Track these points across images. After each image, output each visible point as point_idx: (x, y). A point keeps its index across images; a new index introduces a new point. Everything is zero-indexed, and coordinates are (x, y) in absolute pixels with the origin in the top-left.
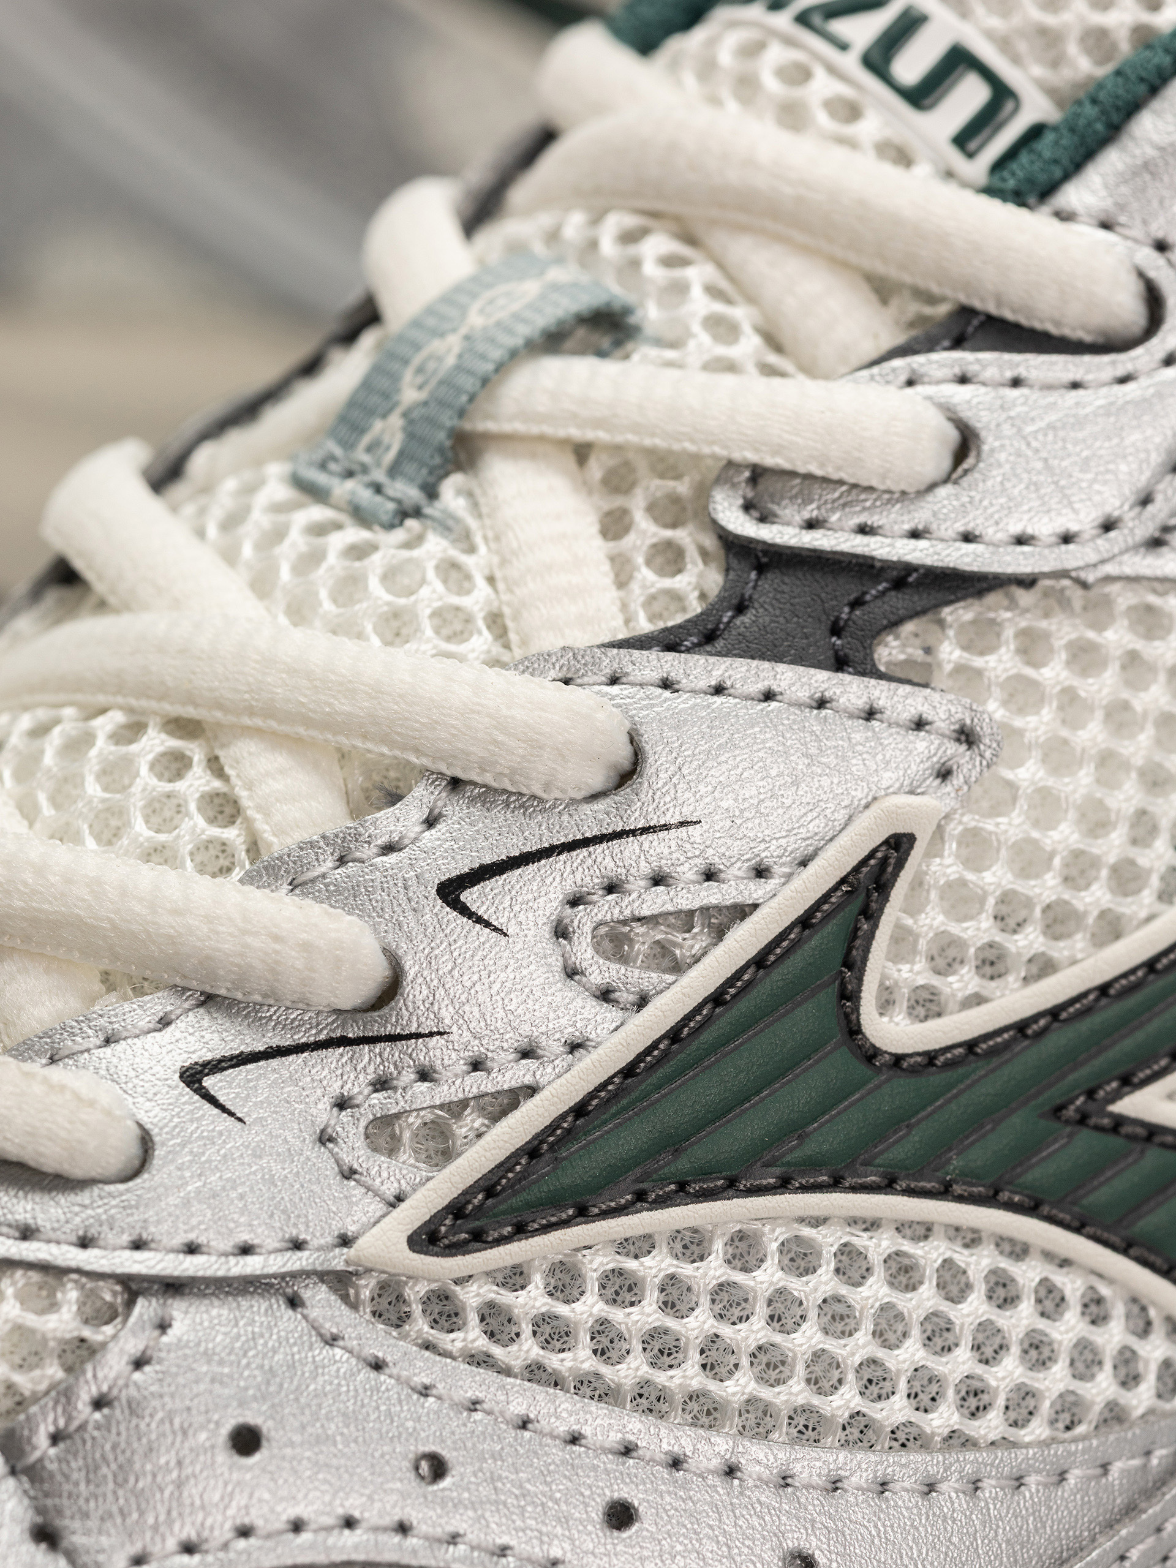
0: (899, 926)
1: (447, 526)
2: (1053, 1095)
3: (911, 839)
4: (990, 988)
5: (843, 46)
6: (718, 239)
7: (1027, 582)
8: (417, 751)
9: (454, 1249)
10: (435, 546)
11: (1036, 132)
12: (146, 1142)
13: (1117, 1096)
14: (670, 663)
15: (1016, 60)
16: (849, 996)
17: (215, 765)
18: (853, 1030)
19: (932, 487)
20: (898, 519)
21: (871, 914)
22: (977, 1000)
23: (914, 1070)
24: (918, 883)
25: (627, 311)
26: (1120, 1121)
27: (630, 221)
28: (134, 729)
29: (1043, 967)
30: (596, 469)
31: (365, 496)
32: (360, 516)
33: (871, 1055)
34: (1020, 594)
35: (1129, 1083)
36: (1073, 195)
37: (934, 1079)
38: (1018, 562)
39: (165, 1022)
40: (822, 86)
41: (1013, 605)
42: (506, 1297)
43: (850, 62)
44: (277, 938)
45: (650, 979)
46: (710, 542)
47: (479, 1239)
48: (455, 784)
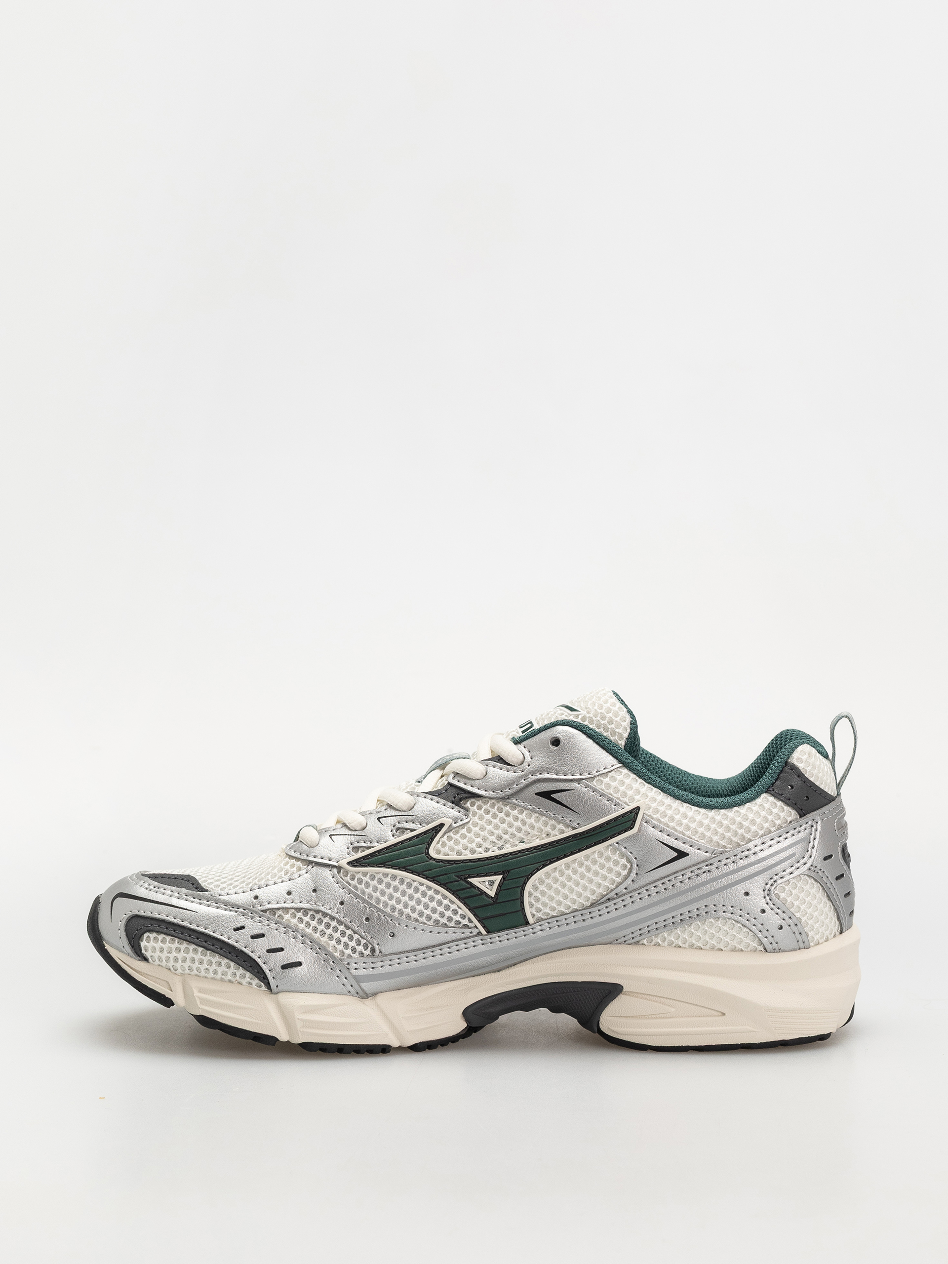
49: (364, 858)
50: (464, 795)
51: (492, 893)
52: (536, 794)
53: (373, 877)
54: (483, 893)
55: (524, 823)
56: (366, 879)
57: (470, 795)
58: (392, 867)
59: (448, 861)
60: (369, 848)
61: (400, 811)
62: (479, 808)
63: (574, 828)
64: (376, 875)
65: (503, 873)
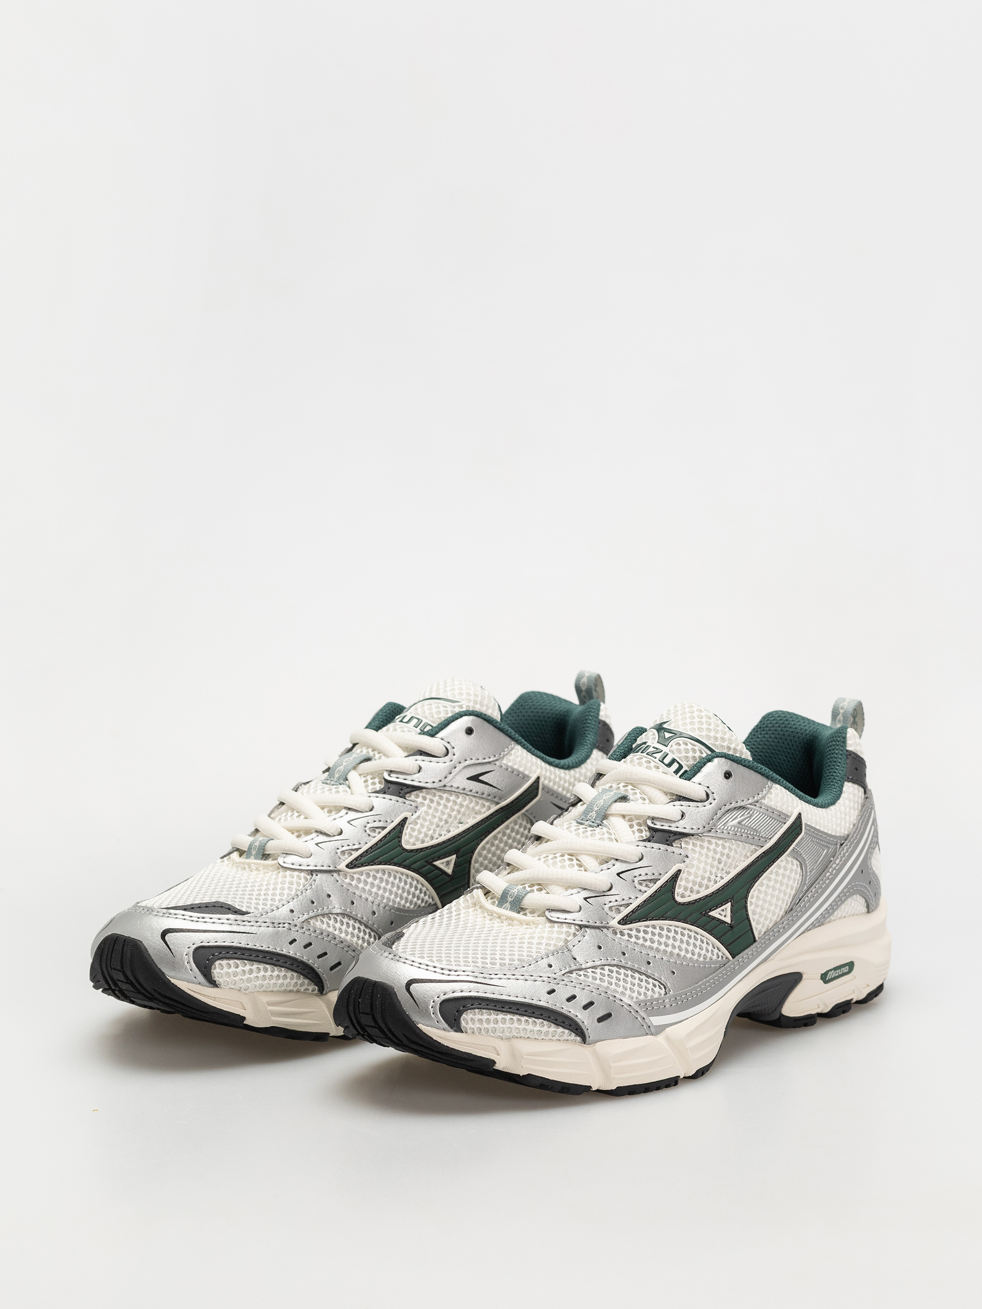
0: (679, 884)
1: (606, 826)
2: (700, 911)
3: (681, 870)
4: (691, 894)
5: (656, 758)
6: (640, 786)
7: (693, 835)
8: (611, 855)
9: (623, 925)
10: (605, 829)
11: (686, 771)
12: (580, 907)
13: (709, 912)
14: (647, 844)
15: (682, 760)
16: (673, 893)
17: (577, 860)
18: (674, 898)
19: (679, 821)
20: (673, 825)
21: (677, 878)
22: (689, 896)
23: (682, 905)
24: (681, 878)
25: (627, 796)
26: (710, 916)
27: (624, 784)
28: (562, 856)
29: (698, 892)
30: (627, 818)
31: (591, 823)
32: (590, 826)
33: (676, 902)
34: (691, 837)
35: (711, 910)
36: (693, 780)
37: (685, 906)
38: (691, 832)
39: (579, 892)
40: (652, 764)
41: (691, 839)
42: (630, 932)
43: (657, 760)
44: (596, 879)
45: (646, 889)
46: (647, 829)
47: (625, 924)
48: (617, 860)
49: (356, 859)
50: (408, 790)
51: (449, 871)
52: (468, 779)
53: (368, 875)
54: (444, 872)
55: (461, 805)
56: (363, 878)
57: (414, 789)
58: (380, 864)
59: (417, 850)
60: (357, 850)
61: (361, 812)
62: (425, 798)
63: (498, 803)
64: (370, 873)
65: (456, 851)
